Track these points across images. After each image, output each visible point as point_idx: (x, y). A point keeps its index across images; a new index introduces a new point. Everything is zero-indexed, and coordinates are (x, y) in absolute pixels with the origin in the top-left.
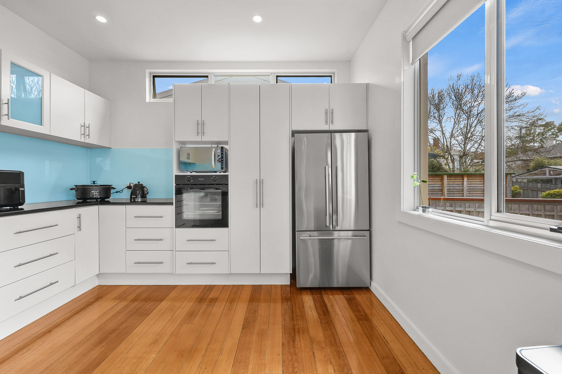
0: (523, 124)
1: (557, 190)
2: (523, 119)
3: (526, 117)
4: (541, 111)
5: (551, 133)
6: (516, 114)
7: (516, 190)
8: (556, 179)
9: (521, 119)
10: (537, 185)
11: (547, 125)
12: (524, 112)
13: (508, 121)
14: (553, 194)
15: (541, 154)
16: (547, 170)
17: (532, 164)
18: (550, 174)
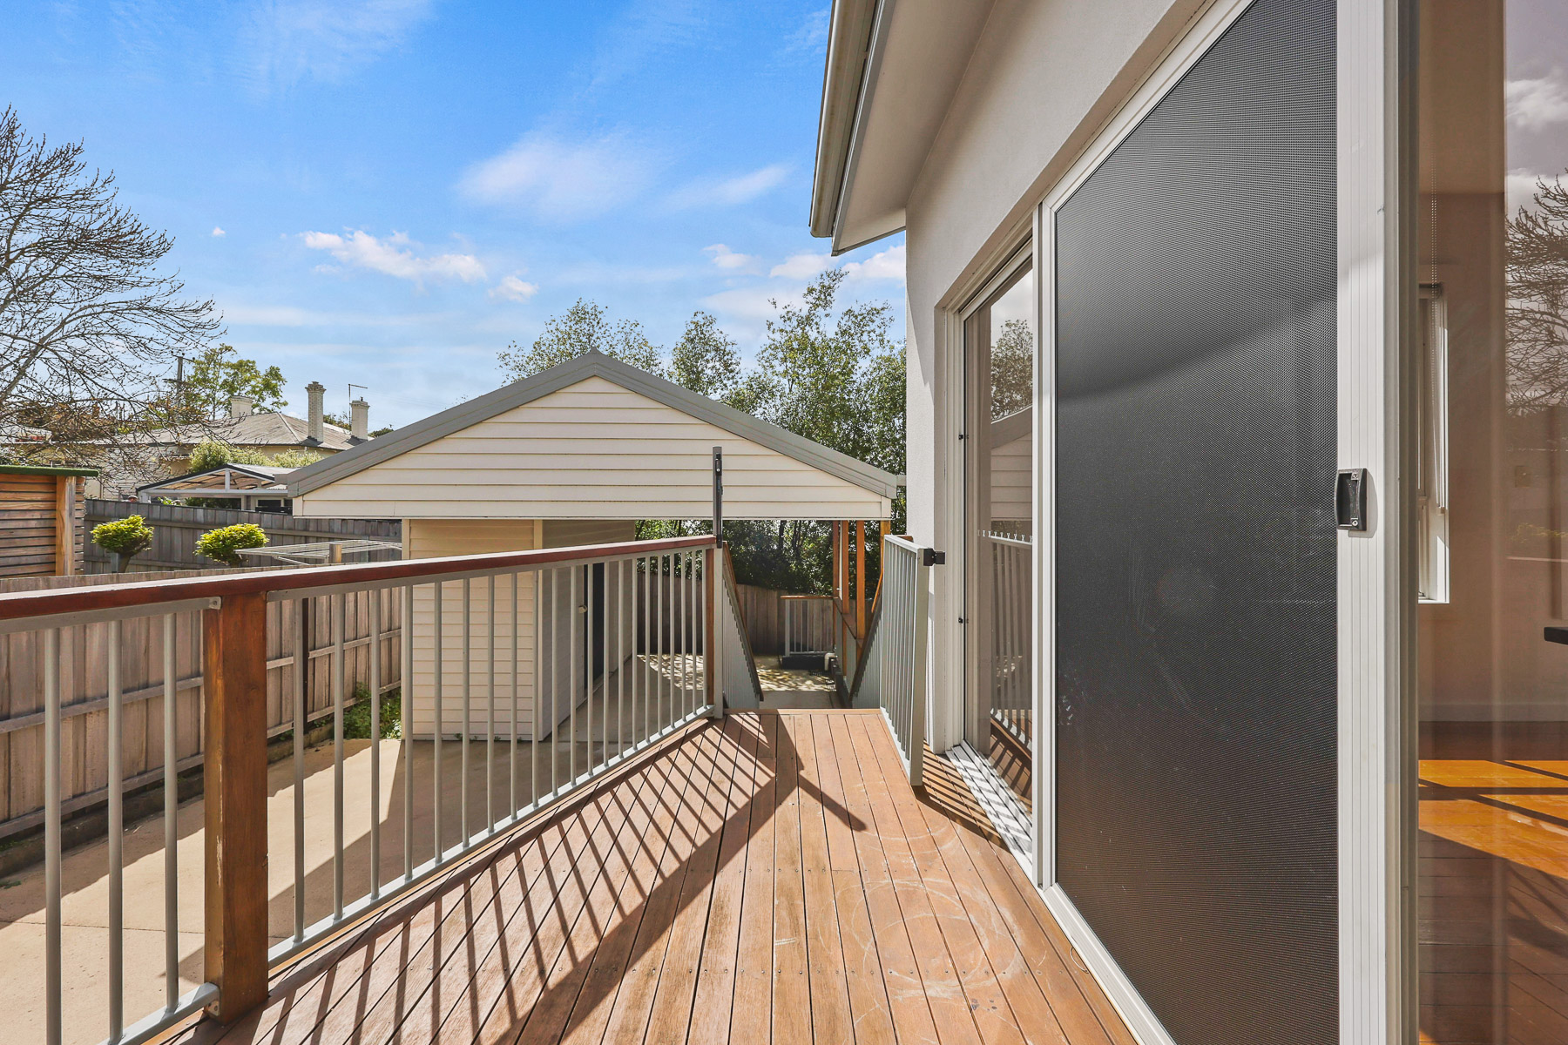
0: (169, 338)
1: (238, 527)
2: (171, 325)
3: (178, 320)
4: (214, 315)
5: (249, 388)
6: (152, 304)
7: (133, 530)
8: (248, 497)
9: (165, 322)
10: (195, 514)
11: (241, 366)
12: (172, 306)
13: (126, 316)
14: (229, 539)
15: (215, 431)
16: (226, 472)
17: (195, 458)
18: (234, 484)
